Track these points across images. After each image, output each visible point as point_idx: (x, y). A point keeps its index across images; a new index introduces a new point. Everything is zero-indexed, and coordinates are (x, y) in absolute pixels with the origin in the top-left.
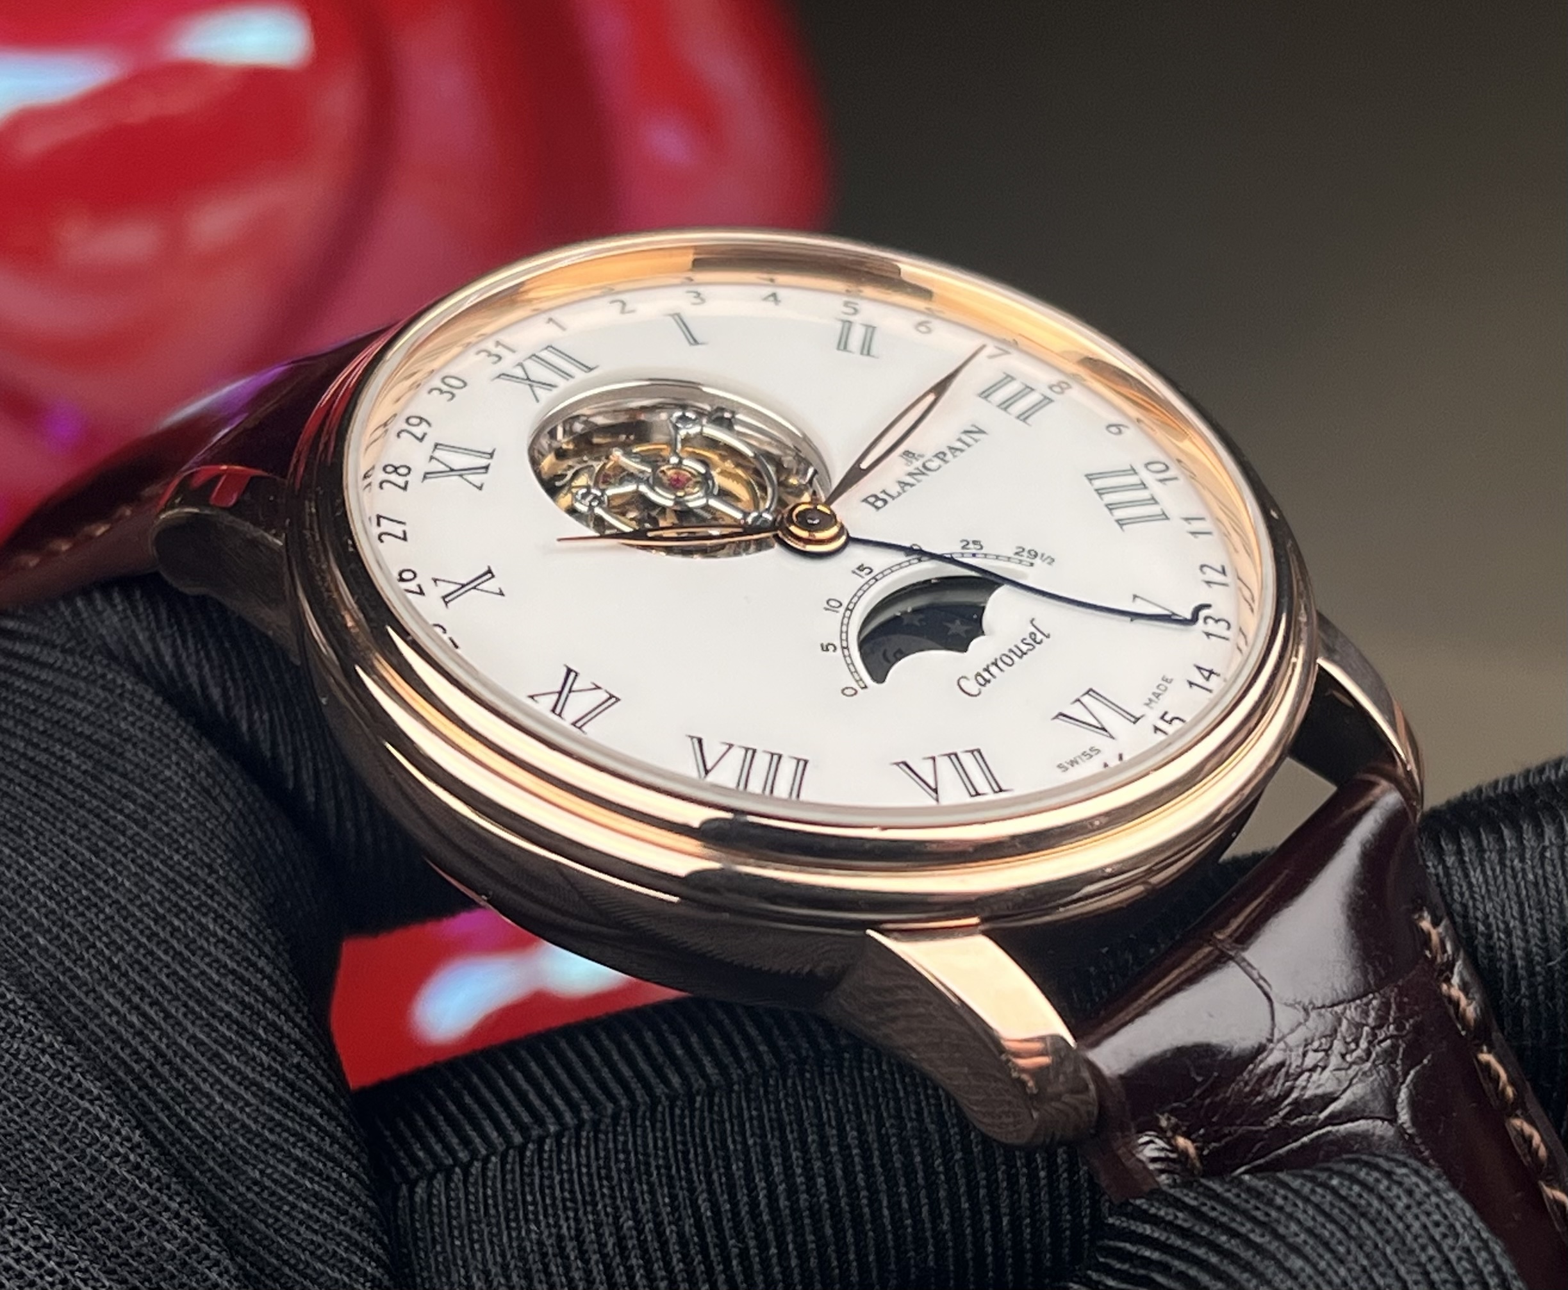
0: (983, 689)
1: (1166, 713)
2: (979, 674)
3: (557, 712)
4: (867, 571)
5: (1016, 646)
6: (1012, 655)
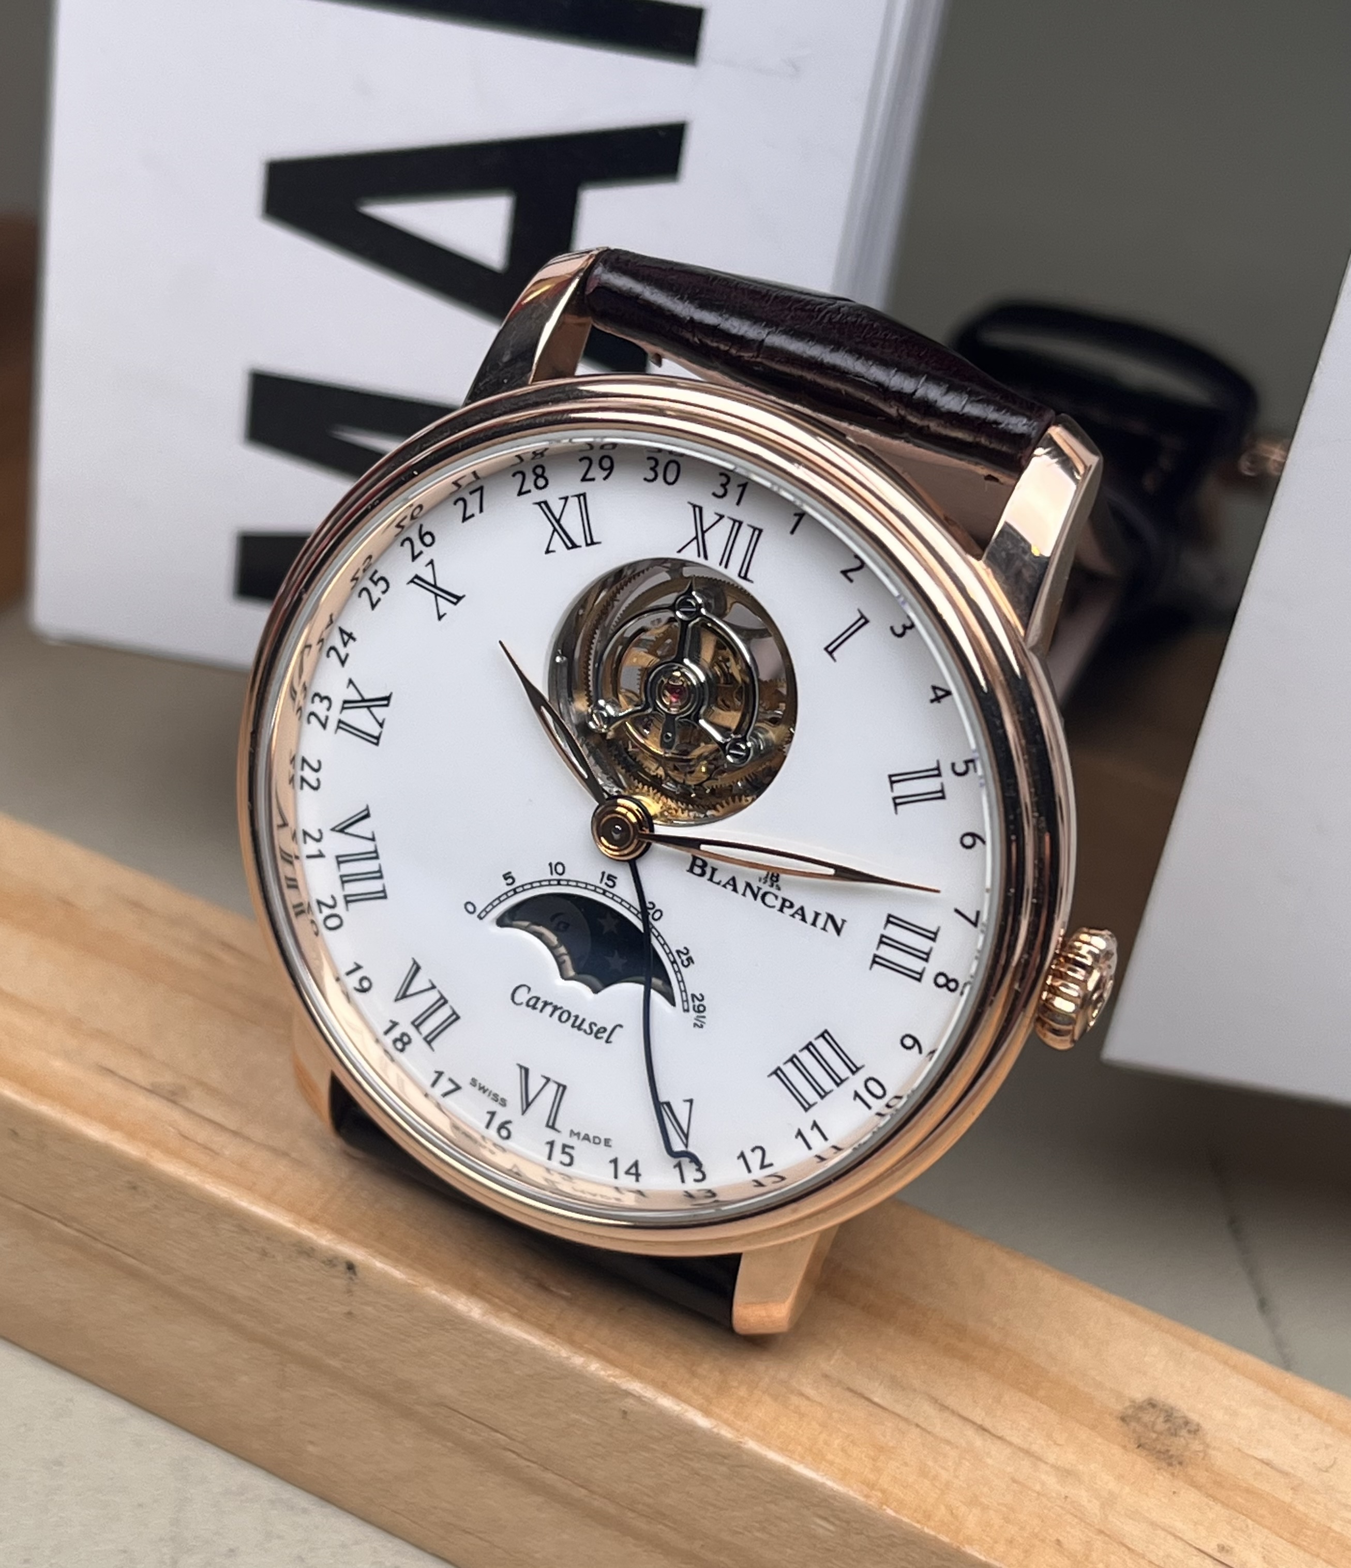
0: (524, 1006)
1: (572, 1148)
2: (538, 999)
3: (347, 704)
4: (611, 883)
5: (584, 1020)
6: (572, 1019)
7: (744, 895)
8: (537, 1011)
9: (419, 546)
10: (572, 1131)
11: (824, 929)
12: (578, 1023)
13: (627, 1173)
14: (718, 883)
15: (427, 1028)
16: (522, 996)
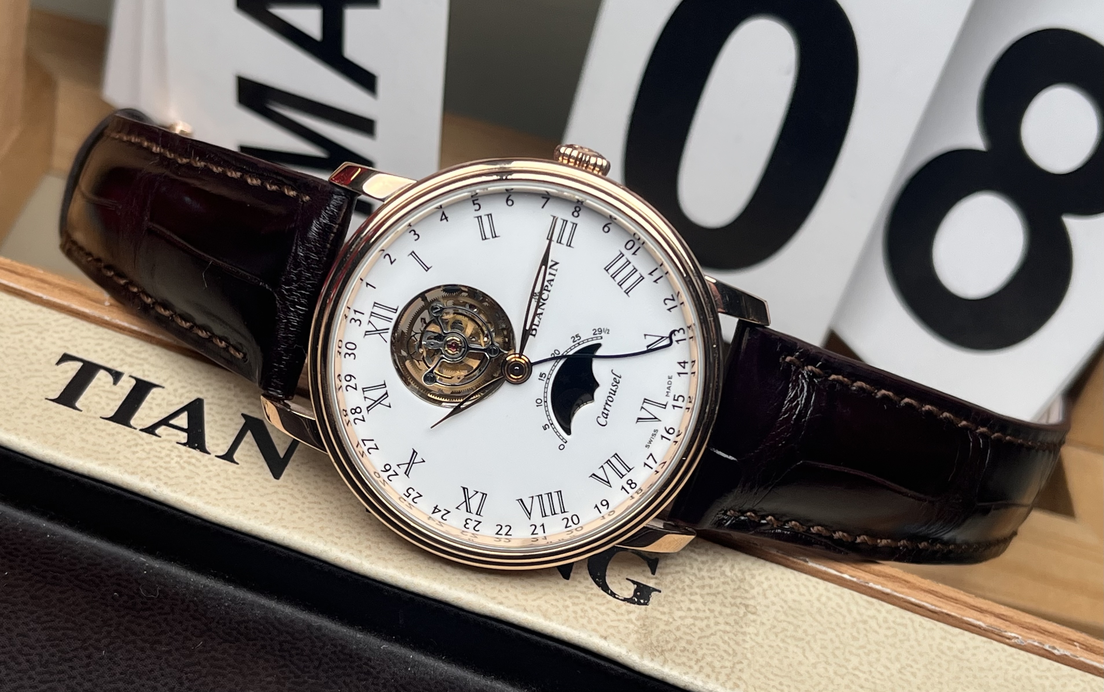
0: (607, 420)
1: (675, 396)
2: (603, 413)
3: (468, 510)
4: (544, 376)
5: (611, 389)
6: (611, 395)
7: (543, 309)
8: (609, 413)
9: (391, 472)
10: (667, 396)
11: (556, 270)
12: (613, 393)
13: (684, 367)
14: (539, 322)
15: (624, 471)
16: (602, 421)
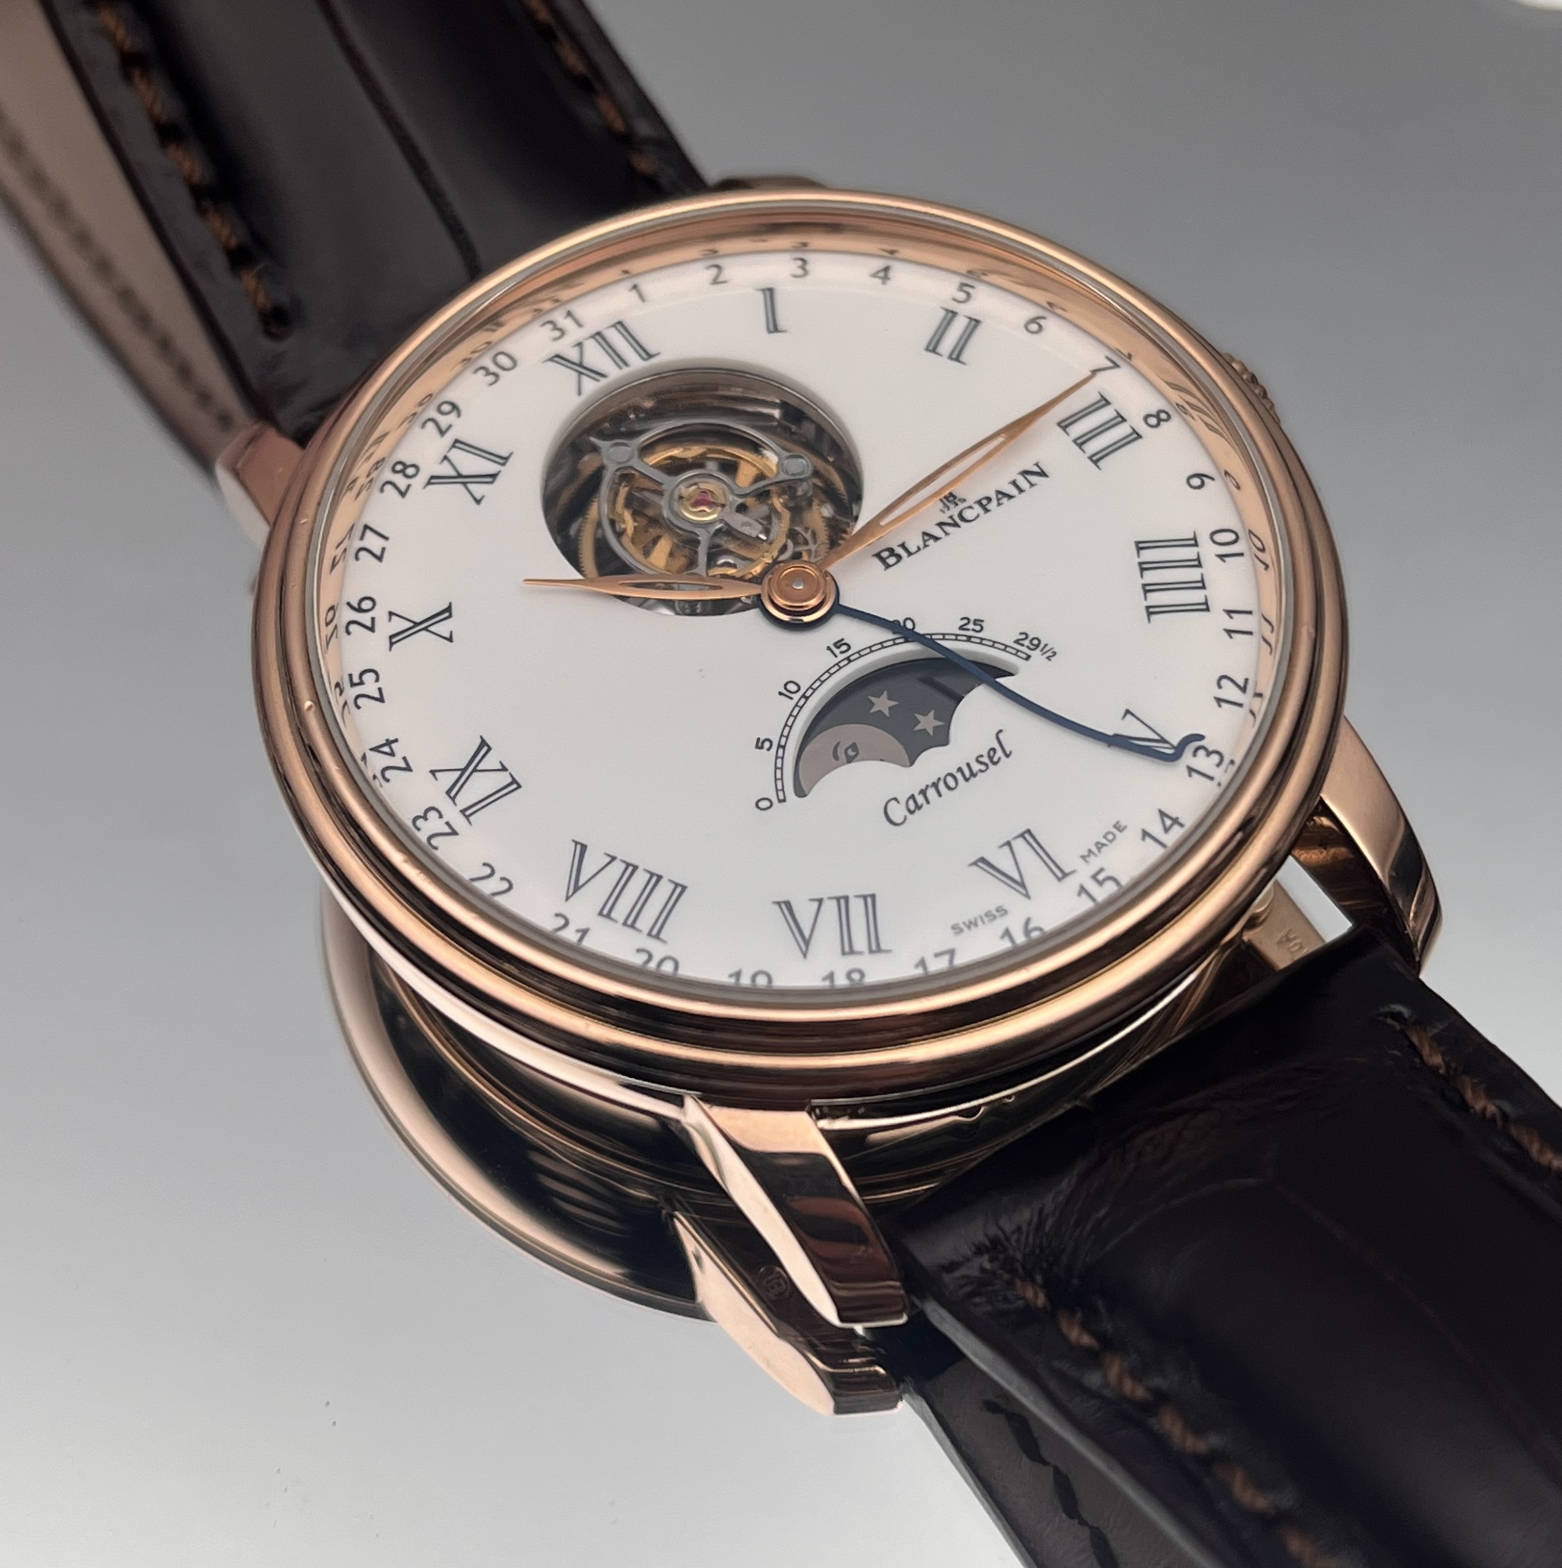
0: (908, 816)
1: (1101, 870)
2: (912, 797)
3: (452, 793)
4: (844, 648)
5: (968, 765)
6: (959, 776)
7: (947, 534)
8: (926, 806)
9: (365, 618)
10: (1083, 857)
11: (1032, 485)
12: (967, 773)
13: (1167, 830)
14: (919, 549)
15: (860, 942)
16: (898, 812)
